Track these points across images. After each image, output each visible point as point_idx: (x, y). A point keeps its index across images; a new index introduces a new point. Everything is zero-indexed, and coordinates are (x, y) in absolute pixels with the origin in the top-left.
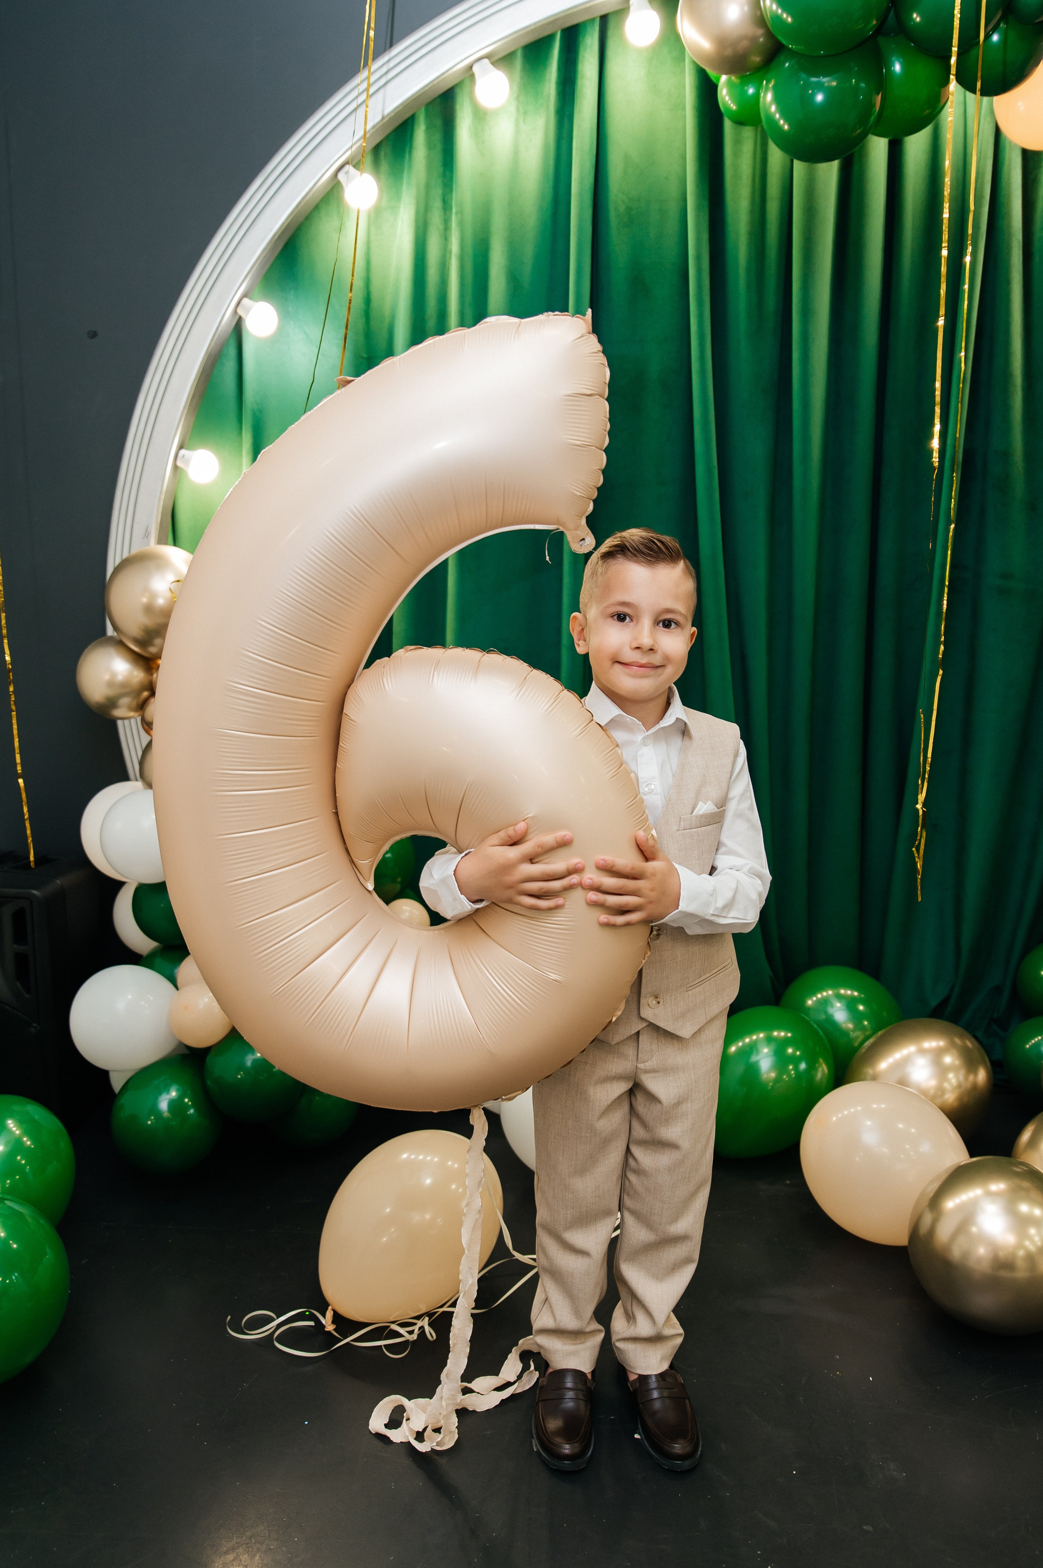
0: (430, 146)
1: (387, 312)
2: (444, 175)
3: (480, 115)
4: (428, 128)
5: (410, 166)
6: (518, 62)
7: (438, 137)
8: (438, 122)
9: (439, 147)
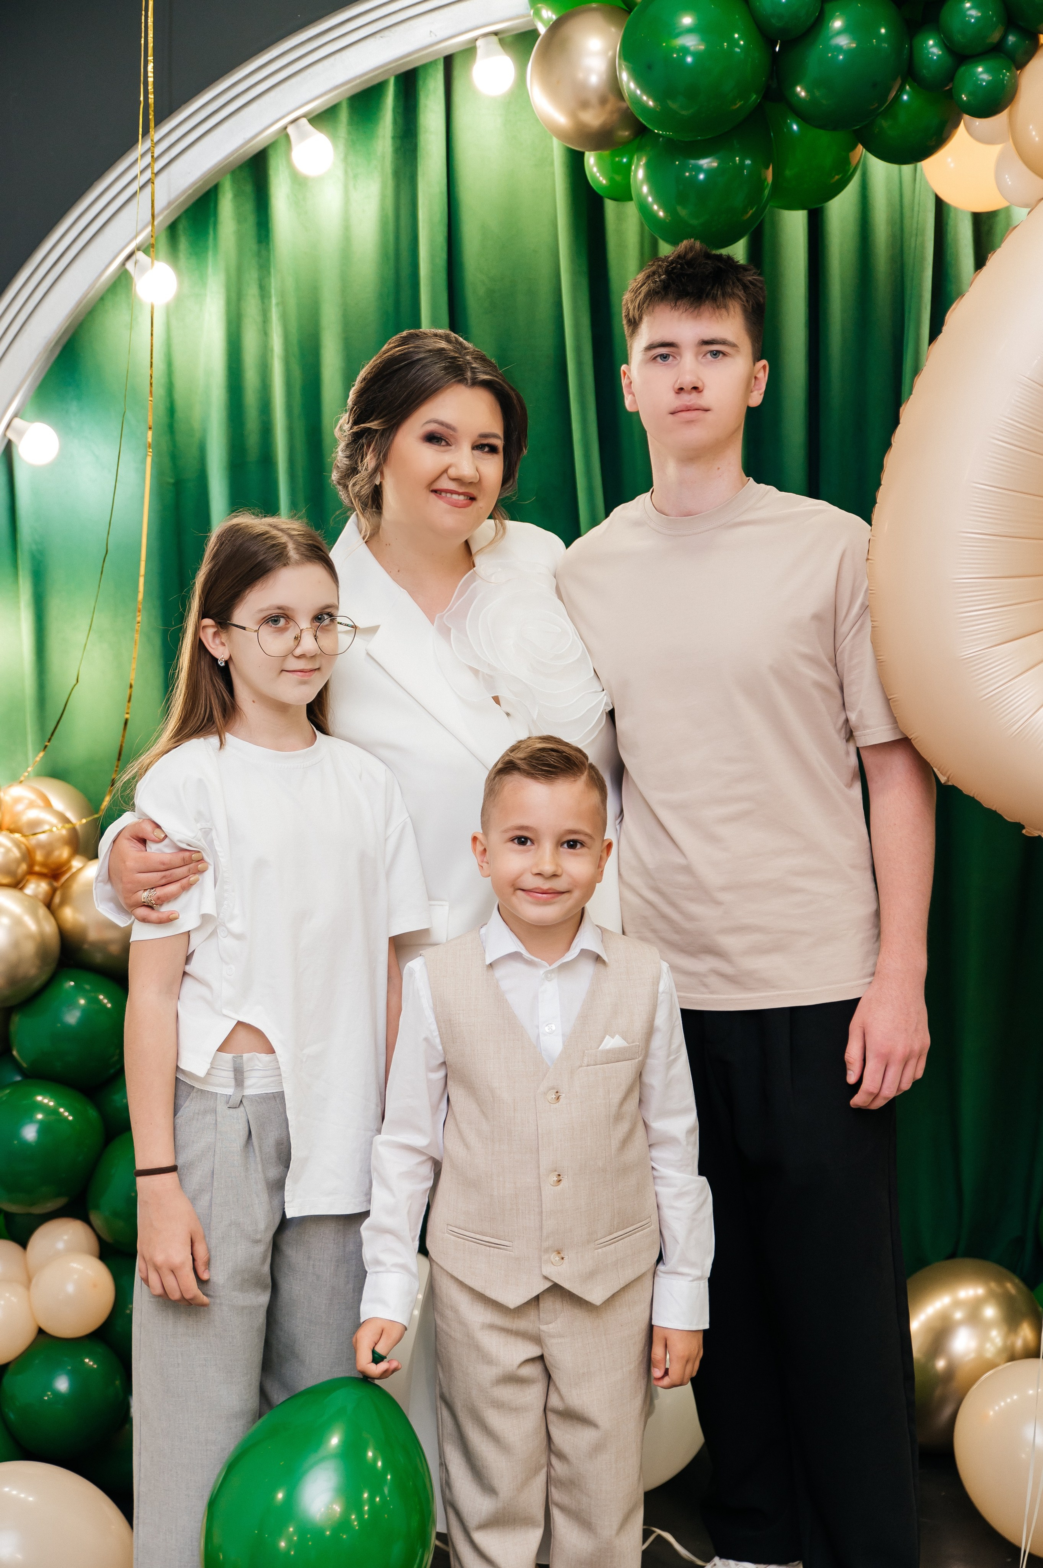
0: (240, 219)
1: (196, 425)
2: (259, 254)
3: (299, 181)
4: (237, 195)
5: (216, 245)
6: (344, 115)
7: (249, 207)
8: (249, 188)
9: (251, 219)
